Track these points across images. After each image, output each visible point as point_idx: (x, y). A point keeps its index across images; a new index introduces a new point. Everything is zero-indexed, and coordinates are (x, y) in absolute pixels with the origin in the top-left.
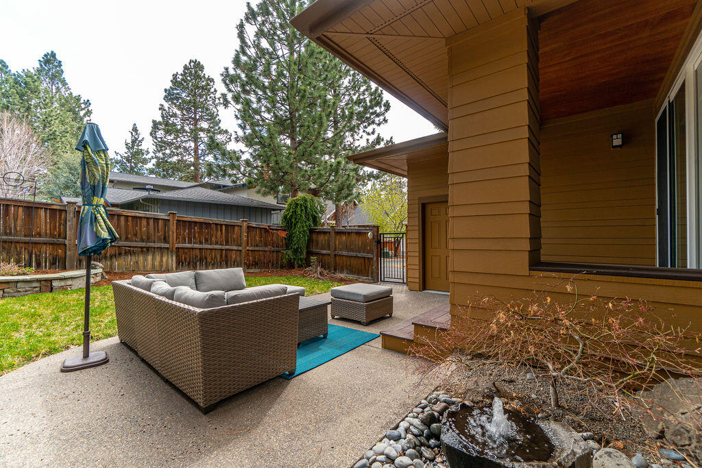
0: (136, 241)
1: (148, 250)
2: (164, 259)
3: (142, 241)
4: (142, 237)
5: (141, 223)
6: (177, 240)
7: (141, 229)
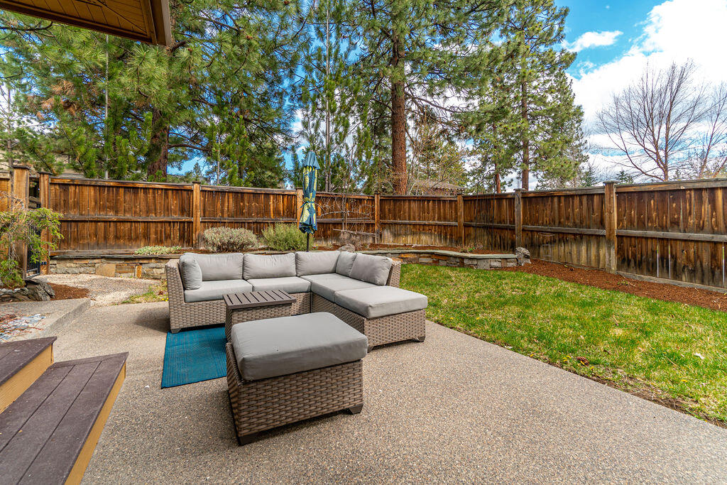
0: (569, 227)
1: (581, 238)
2: (602, 252)
3: (575, 225)
4: (574, 220)
5: (573, 202)
6: (618, 224)
7: (573, 210)
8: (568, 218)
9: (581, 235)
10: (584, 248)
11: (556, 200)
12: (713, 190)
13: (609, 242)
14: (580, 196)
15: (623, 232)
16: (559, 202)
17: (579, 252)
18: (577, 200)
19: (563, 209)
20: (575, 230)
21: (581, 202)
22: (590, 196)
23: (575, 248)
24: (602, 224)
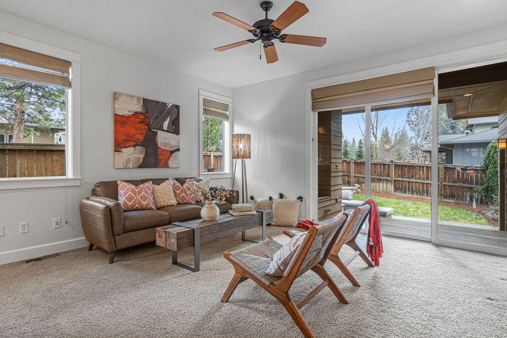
2: (388, 186)
4: (378, 173)
6: (394, 176)
7: (377, 170)
8: (375, 173)
9: (381, 180)
10: (381, 184)
13: (391, 182)
14: (380, 164)
15: (396, 179)
17: (379, 186)
18: (379, 166)
20: (378, 177)
21: (381, 167)
22: (384, 165)
23: (377, 184)
24: (389, 175)
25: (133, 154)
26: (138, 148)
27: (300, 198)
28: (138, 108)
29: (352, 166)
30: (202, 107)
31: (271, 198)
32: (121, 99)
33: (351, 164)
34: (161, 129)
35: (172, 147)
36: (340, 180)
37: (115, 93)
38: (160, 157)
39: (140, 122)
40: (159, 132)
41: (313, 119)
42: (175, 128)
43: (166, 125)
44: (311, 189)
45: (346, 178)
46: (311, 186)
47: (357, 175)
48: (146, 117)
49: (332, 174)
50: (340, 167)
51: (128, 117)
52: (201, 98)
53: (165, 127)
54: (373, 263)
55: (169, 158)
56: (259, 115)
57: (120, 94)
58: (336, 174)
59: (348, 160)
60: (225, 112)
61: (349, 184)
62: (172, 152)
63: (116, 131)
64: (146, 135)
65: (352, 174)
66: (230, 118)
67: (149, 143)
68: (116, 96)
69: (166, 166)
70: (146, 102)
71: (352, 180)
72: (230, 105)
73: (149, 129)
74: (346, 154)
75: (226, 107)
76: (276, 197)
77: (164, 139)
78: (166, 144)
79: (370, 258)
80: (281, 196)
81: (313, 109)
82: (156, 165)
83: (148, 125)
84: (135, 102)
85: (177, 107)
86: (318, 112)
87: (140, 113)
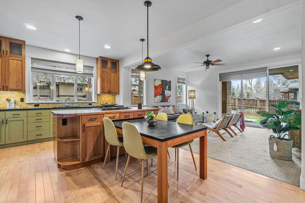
0: (249, 106)
8: (249, 104)
9: (252, 107)
10: (252, 110)
11: (246, 100)
12: (276, 101)
13: (258, 109)
14: (252, 100)
15: (261, 107)
16: (247, 101)
17: (251, 111)
18: (251, 101)
19: (248, 102)
20: (251, 106)
21: (252, 101)
22: (254, 100)
23: (250, 110)
24: (256, 105)
25: (159, 98)
26: (160, 96)
27: (215, 113)
28: (160, 83)
29: (237, 101)
30: (177, 80)
31: (203, 113)
32: (157, 81)
33: (236, 100)
34: (166, 89)
35: (169, 95)
36: (230, 107)
37: (155, 79)
38: (166, 98)
39: (161, 88)
40: (166, 91)
41: (220, 84)
42: (170, 89)
43: (167, 87)
44: (219, 110)
45: (233, 106)
46: (219, 109)
47: (240, 105)
48: (162, 86)
49: (227, 105)
50: (231, 102)
51: (158, 86)
52: (177, 77)
53: (167, 89)
54: (242, 131)
55: (168, 99)
56: (198, 82)
57: (156, 79)
58: (229, 104)
59: (234, 98)
60: (184, 81)
61: (235, 109)
62: (169, 97)
63: (155, 91)
64: (162, 92)
65: (237, 104)
66: (186, 83)
67: (163, 94)
68: (155, 80)
69: (167, 101)
70: (162, 81)
71: (237, 107)
72: (186, 78)
73: (163, 90)
74: (233, 94)
75: (184, 79)
76: (205, 113)
77: (167, 92)
78: (167, 94)
79: (241, 130)
80: (207, 112)
81: (220, 81)
82: (165, 101)
83: (163, 88)
84: (160, 81)
85: (170, 81)
86: (222, 82)
87: (161, 85)
